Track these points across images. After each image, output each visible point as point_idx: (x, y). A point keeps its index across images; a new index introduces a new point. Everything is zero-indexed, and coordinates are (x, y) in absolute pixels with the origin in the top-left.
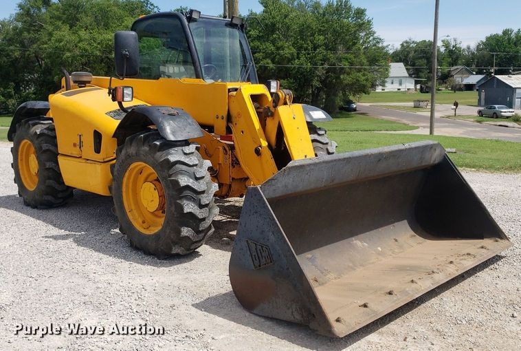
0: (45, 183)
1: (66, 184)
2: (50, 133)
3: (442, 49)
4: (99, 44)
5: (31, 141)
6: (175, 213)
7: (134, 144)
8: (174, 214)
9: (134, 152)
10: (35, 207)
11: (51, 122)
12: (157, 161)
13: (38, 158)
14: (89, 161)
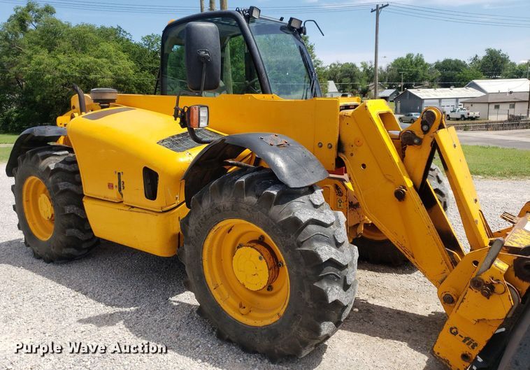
0: (65, 233)
1: (96, 235)
2: (67, 167)
3: (361, 70)
4: (77, 66)
5: (42, 178)
6: (310, 303)
7: (226, 191)
8: (307, 304)
9: (228, 205)
10: (50, 260)
11: (67, 152)
12: (274, 221)
13: (52, 200)
14: (134, 209)
